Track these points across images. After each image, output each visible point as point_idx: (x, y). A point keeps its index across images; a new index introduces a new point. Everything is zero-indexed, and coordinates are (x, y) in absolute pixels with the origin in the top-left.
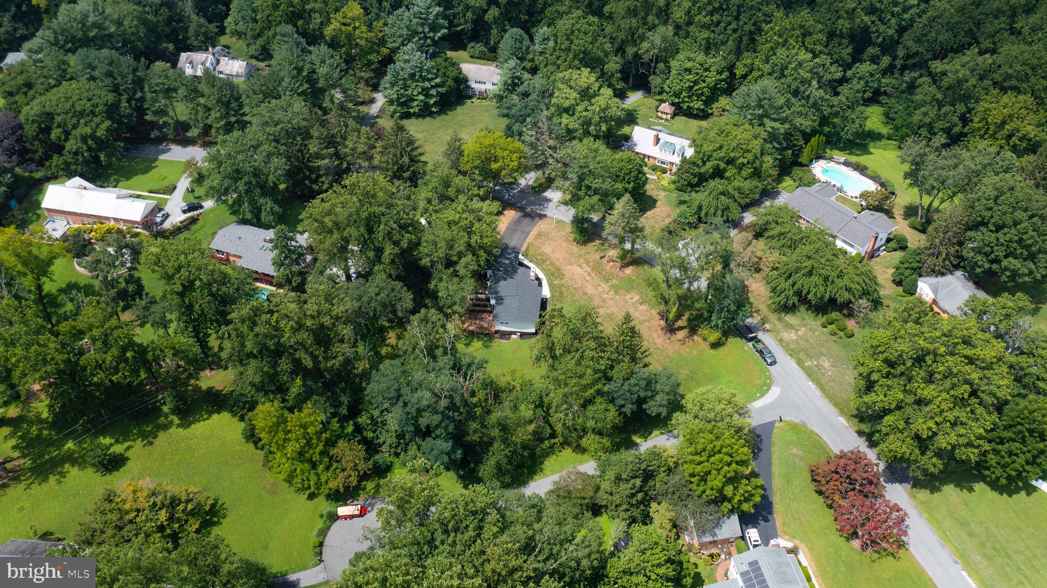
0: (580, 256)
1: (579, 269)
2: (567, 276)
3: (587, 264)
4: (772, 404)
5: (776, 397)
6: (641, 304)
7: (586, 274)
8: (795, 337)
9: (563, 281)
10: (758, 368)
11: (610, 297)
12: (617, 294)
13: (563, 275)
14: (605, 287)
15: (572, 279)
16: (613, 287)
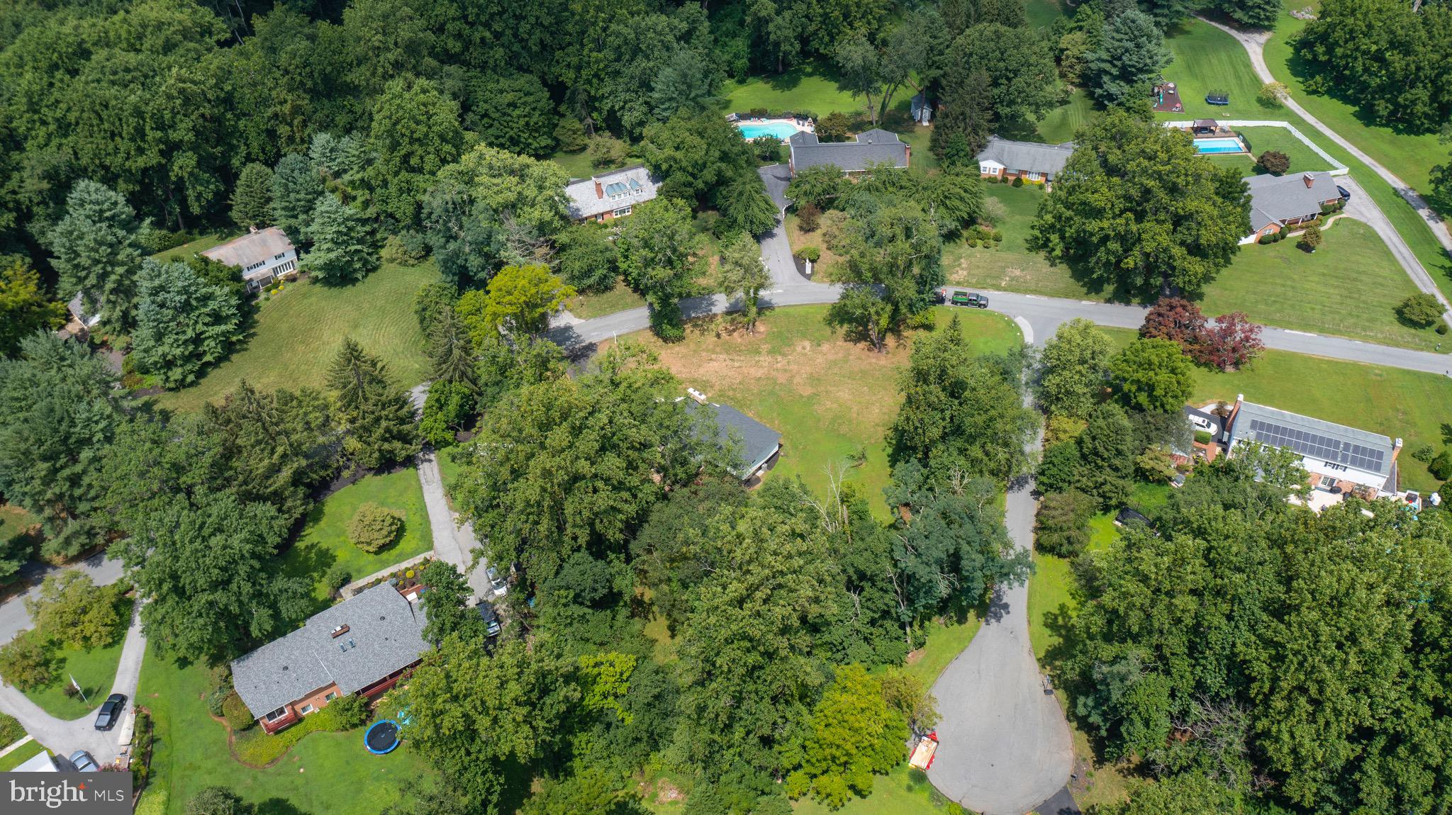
0: (695, 351)
1: (714, 364)
3: (713, 352)
4: (1035, 331)
5: (1029, 325)
6: (819, 345)
7: (729, 363)
8: (965, 273)
11: (785, 362)
12: (784, 355)
13: (708, 381)
14: (765, 360)
15: (724, 378)
16: (771, 352)
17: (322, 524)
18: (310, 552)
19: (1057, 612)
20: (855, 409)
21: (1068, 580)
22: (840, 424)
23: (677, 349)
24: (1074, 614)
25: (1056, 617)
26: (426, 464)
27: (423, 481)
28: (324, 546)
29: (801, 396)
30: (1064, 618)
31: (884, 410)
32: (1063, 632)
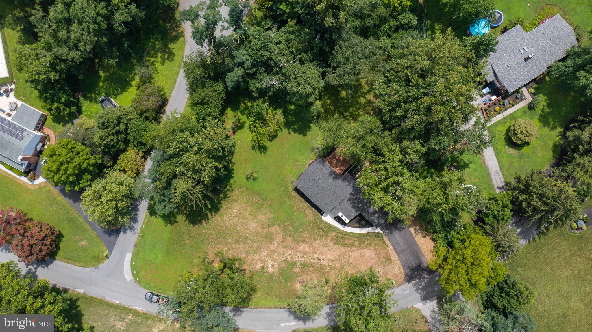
0: (342, 269)
1: (331, 257)
2: (331, 244)
3: (331, 268)
4: (122, 265)
5: (125, 273)
6: (263, 268)
7: (321, 257)
9: (330, 238)
10: (153, 284)
11: (286, 254)
12: (286, 261)
13: (335, 243)
14: (298, 259)
15: (325, 245)
16: (294, 264)
17: (551, 144)
18: (554, 124)
19: (167, 61)
20: (247, 213)
21: (156, 79)
22: (258, 203)
23: (354, 272)
24: (159, 59)
25: (168, 59)
26: (501, 186)
27: (500, 173)
28: (546, 129)
29: (278, 225)
30: (164, 57)
31: (230, 211)
32: (167, 50)
